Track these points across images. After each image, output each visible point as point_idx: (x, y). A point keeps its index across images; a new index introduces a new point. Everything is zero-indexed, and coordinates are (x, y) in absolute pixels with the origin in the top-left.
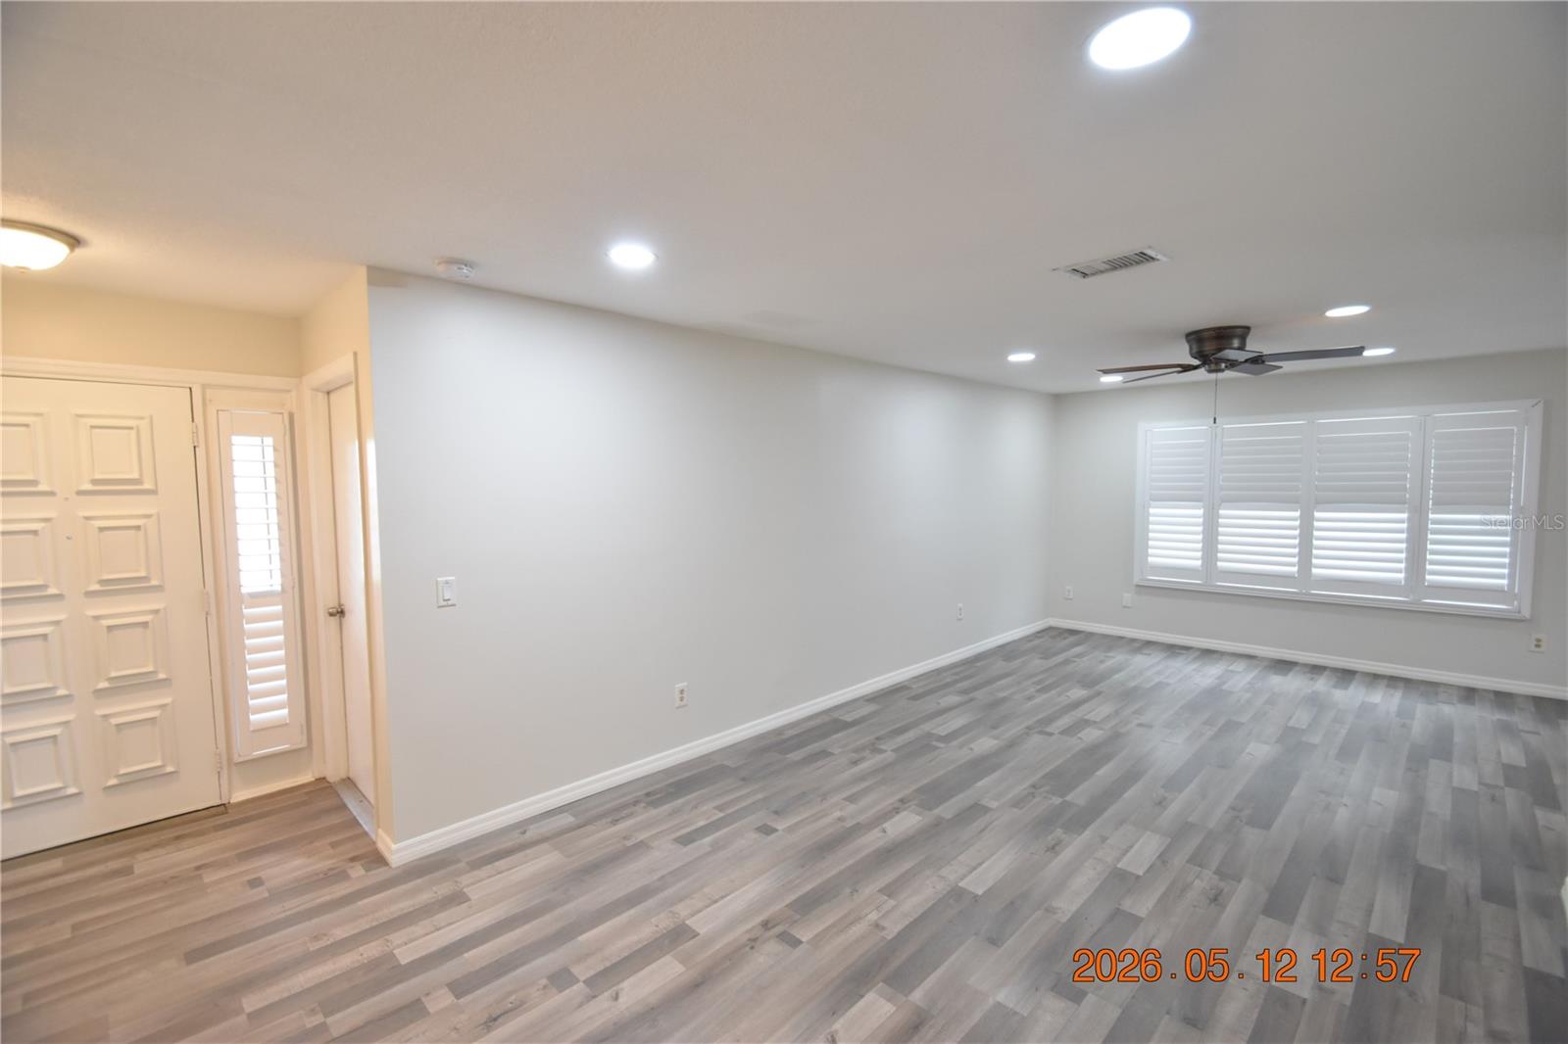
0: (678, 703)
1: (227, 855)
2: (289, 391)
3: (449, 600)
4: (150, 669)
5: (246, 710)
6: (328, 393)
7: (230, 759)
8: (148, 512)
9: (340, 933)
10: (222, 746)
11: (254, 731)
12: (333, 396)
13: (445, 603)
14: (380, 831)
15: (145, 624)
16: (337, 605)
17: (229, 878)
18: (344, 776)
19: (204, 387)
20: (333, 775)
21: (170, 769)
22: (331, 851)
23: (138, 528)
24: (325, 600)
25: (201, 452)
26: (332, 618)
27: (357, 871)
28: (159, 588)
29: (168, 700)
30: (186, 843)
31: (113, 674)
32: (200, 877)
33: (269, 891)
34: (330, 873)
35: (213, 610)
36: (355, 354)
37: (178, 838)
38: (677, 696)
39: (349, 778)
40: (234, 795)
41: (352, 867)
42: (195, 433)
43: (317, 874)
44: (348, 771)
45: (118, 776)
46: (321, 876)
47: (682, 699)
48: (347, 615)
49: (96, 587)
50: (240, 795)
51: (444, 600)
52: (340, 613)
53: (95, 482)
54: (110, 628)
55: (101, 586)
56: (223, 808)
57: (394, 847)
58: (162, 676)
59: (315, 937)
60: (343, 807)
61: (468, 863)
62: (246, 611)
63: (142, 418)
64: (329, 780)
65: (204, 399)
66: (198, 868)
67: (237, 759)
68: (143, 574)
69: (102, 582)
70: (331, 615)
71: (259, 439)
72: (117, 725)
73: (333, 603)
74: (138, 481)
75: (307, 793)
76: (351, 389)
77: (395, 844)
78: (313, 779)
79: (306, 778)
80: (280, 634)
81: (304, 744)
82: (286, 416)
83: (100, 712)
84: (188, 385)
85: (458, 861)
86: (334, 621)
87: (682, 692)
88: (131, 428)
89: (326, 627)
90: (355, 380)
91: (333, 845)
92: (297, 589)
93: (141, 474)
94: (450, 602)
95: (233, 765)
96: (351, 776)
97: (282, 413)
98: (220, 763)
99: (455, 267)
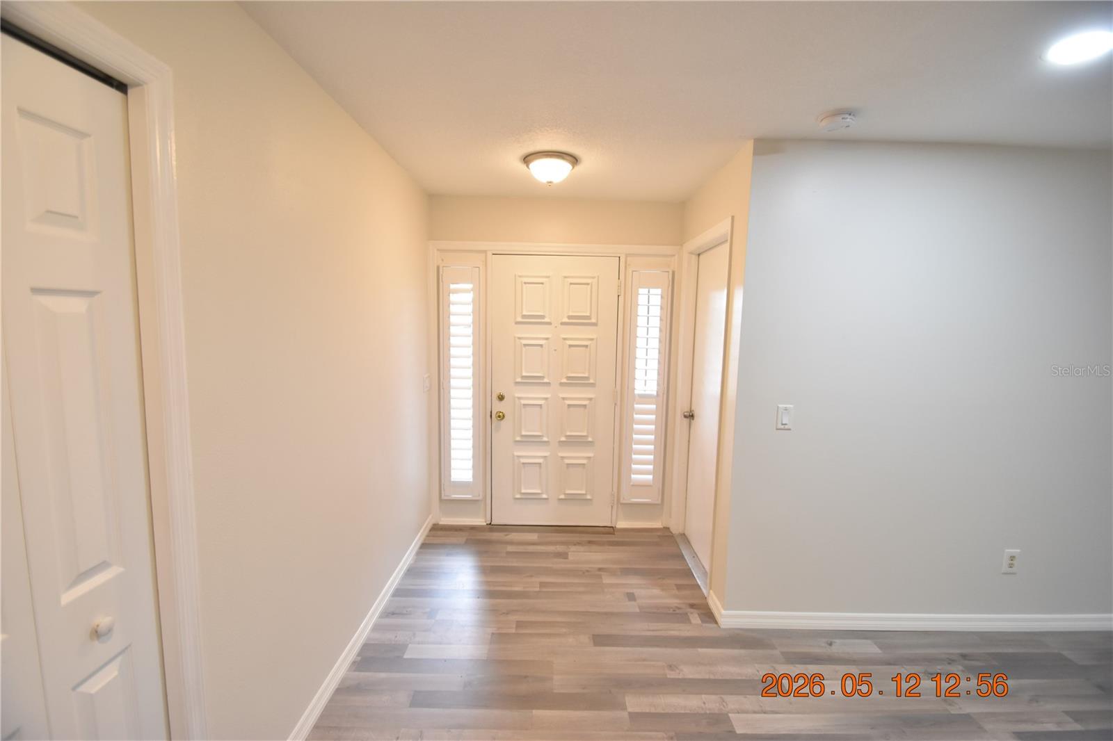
0: (1005, 568)
1: (615, 566)
2: (674, 255)
3: (786, 424)
4: (585, 434)
5: (630, 471)
6: (699, 255)
7: (618, 500)
8: (592, 337)
9: (688, 672)
10: (615, 490)
11: (633, 485)
12: (701, 256)
13: (782, 427)
14: (711, 591)
15: (585, 406)
16: (689, 410)
17: (617, 585)
18: (681, 531)
19: (627, 255)
20: (675, 530)
21: (589, 497)
22: (675, 592)
23: (586, 346)
24: (681, 406)
25: (621, 298)
26: (685, 419)
27: (695, 619)
28: (593, 385)
29: (591, 455)
30: (594, 547)
31: (568, 434)
32: (600, 577)
33: (640, 607)
34: (678, 611)
35: (619, 403)
36: (733, 218)
37: (590, 542)
38: (1006, 561)
39: (684, 534)
40: (618, 523)
41: (692, 613)
42: (619, 286)
43: (669, 608)
44: (684, 529)
45: (565, 494)
46: (671, 611)
47: (1011, 566)
48: (695, 418)
49: (564, 380)
50: (621, 524)
51: (783, 424)
52: (690, 416)
53: (569, 317)
54: (569, 406)
55: (568, 380)
56: (611, 530)
57: (723, 612)
58: (590, 439)
59: (670, 666)
60: (681, 557)
61: (782, 653)
62: (636, 406)
63: (593, 278)
64: (672, 530)
65: (626, 263)
66: (600, 569)
67: (622, 501)
68: (586, 375)
69: (568, 378)
70: (685, 417)
71: (647, 290)
72: (568, 464)
73: (687, 409)
74: (588, 318)
75: (659, 536)
76: (728, 245)
77: (725, 609)
78: (662, 527)
79: (657, 524)
80: (653, 424)
81: (659, 502)
82: (671, 273)
83: (561, 454)
84: (619, 255)
85: (773, 647)
86: (686, 421)
87: (1012, 558)
88: (588, 284)
89: (680, 423)
90: (730, 239)
91: (679, 587)
92: (665, 396)
93: (591, 313)
94: (786, 427)
95: (619, 504)
96: (686, 534)
97: (668, 272)
98: (613, 500)
99: (839, 119)
